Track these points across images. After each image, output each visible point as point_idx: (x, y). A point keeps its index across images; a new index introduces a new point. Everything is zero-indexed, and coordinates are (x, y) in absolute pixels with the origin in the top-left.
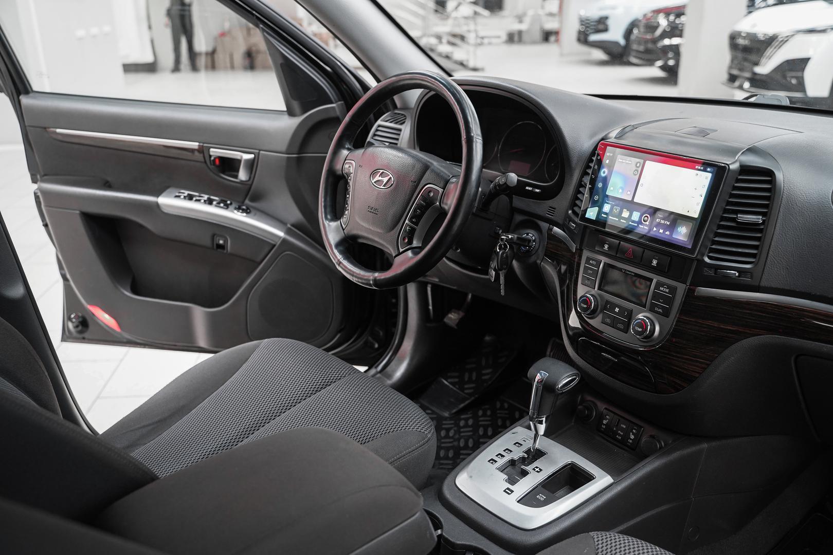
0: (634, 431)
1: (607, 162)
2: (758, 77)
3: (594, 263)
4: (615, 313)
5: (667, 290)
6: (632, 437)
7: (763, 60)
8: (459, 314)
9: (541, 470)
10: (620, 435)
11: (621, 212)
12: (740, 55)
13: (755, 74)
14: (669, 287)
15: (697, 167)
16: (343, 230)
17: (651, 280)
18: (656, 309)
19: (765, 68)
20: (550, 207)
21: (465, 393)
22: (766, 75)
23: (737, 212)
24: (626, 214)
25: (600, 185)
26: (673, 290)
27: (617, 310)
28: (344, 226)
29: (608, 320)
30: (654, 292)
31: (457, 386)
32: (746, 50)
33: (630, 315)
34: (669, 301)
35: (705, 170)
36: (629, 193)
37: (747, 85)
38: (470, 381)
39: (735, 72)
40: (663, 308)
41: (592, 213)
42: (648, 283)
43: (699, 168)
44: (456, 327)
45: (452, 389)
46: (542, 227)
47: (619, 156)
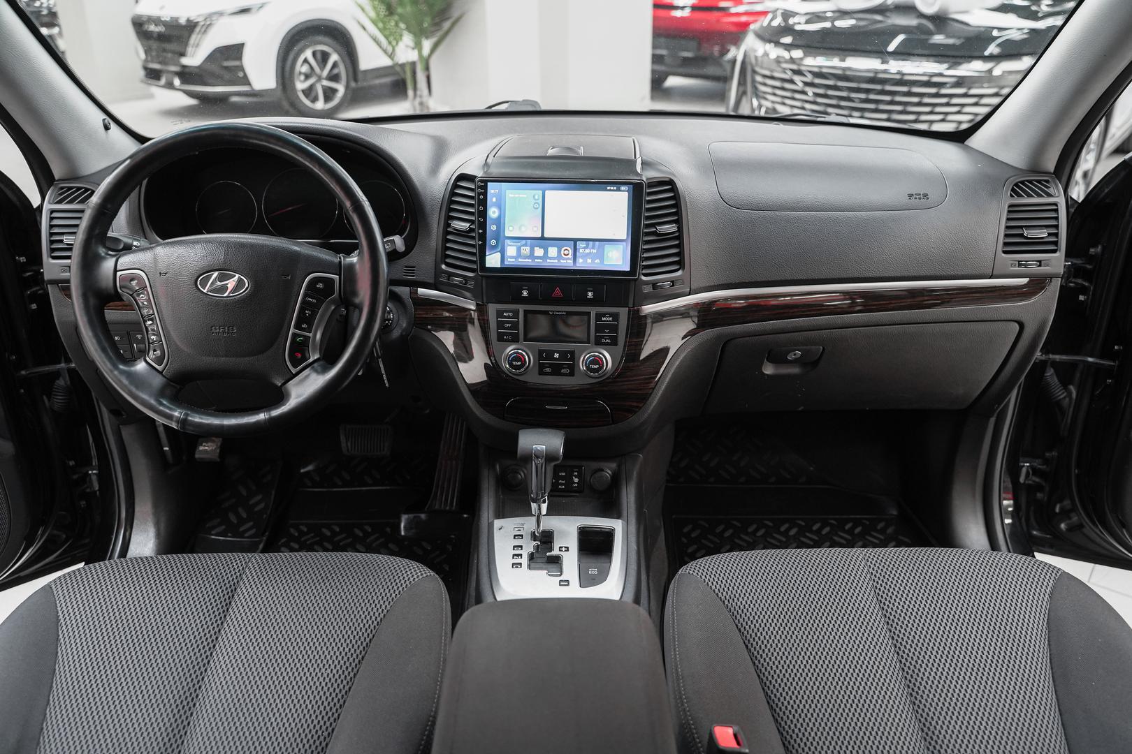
0: (576, 473)
1: (494, 200)
2: (187, 70)
3: (511, 314)
4: (556, 359)
5: (611, 319)
6: (576, 480)
7: (190, 50)
8: (213, 441)
9: (568, 548)
10: (562, 484)
11: (532, 251)
12: (155, 45)
13: (184, 67)
14: (611, 315)
15: (608, 188)
16: (161, 373)
17: (589, 314)
18: (603, 341)
19: (195, 58)
20: (406, 267)
21: (248, 537)
22: (199, 67)
23: (653, 225)
24: (539, 252)
25: (494, 228)
26: (615, 317)
27: (557, 355)
28: (159, 368)
29: (548, 370)
30: (596, 324)
31: (229, 535)
32: (161, 37)
33: (572, 356)
34: (614, 329)
35: (618, 190)
36: (535, 229)
37: (177, 82)
38: (242, 521)
39: (156, 66)
40: (610, 337)
41: (493, 260)
42: (586, 318)
43: (612, 188)
44: (218, 460)
45: (224, 540)
46: (399, 293)
47: (508, 191)
